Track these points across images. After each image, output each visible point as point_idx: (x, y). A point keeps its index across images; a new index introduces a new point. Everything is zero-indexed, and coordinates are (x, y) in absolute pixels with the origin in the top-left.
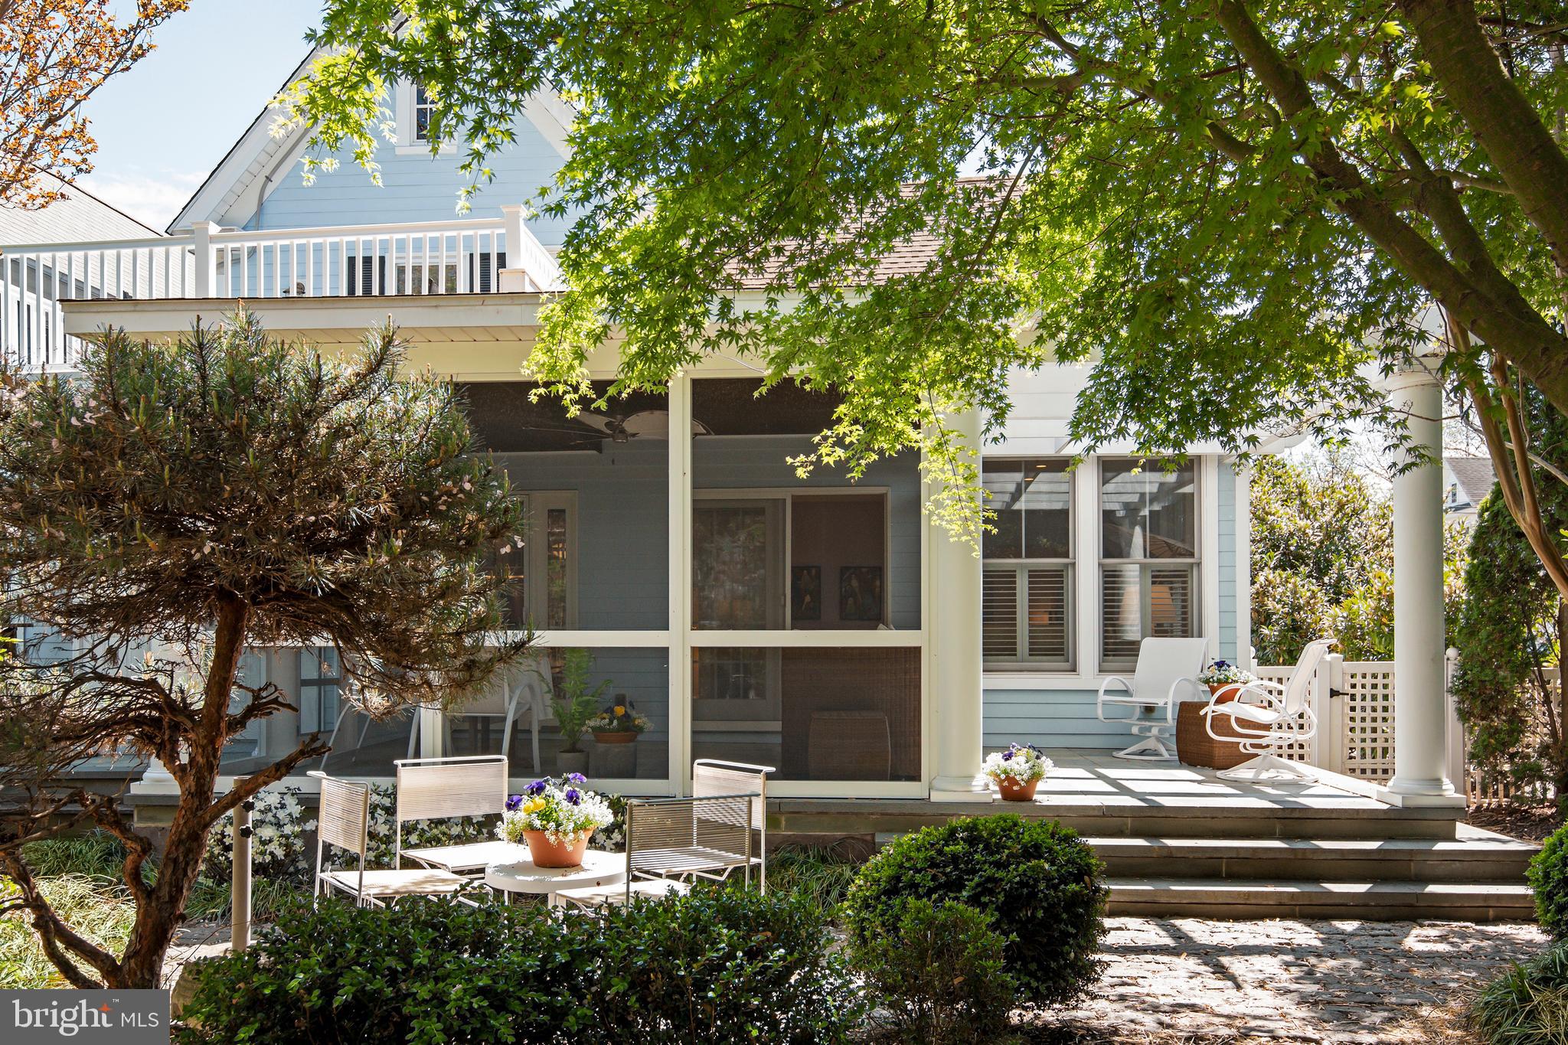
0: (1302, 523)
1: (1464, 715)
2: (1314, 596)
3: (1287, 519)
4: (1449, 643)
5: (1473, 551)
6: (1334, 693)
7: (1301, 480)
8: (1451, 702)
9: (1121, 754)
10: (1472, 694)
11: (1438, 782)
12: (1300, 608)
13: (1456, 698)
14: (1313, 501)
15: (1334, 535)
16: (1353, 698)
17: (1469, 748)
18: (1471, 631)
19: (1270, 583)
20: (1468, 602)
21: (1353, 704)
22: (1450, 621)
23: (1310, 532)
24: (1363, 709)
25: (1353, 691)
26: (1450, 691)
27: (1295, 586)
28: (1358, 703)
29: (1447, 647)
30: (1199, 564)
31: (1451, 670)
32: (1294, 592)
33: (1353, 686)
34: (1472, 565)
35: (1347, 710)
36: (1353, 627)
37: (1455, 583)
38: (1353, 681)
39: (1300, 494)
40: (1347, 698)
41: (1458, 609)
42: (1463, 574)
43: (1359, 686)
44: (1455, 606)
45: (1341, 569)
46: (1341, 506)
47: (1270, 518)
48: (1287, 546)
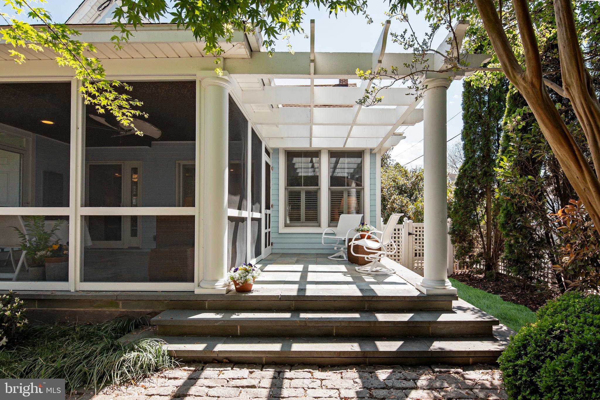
0: (406, 182)
1: (453, 242)
2: (407, 202)
3: (402, 181)
4: (449, 216)
5: (457, 184)
6: (410, 234)
7: (406, 169)
8: (449, 237)
9: (330, 257)
10: (456, 234)
11: (443, 281)
12: (403, 206)
13: (451, 236)
14: (410, 175)
15: (415, 185)
16: (416, 235)
17: (455, 253)
18: (456, 211)
19: (395, 199)
20: (455, 202)
21: (416, 237)
22: (449, 209)
23: (408, 184)
24: (420, 239)
25: (416, 233)
26: (449, 233)
27: (402, 199)
28: (418, 237)
29: (448, 218)
30: (363, 189)
31: (449, 225)
32: (402, 202)
33: (416, 231)
34: (456, 189)
35: (414, 239)
36: (418, 211)
37: (451, 196)
38: (416, 230)
39: (406, 173)
40: (414, 236)
41: (451, 205)
42: (453, 192)
43: (418, 232)
44: (450, 203)
45: (416, 195)
46: (417, 177)
47: (397, 180)
48: (402, 189)
